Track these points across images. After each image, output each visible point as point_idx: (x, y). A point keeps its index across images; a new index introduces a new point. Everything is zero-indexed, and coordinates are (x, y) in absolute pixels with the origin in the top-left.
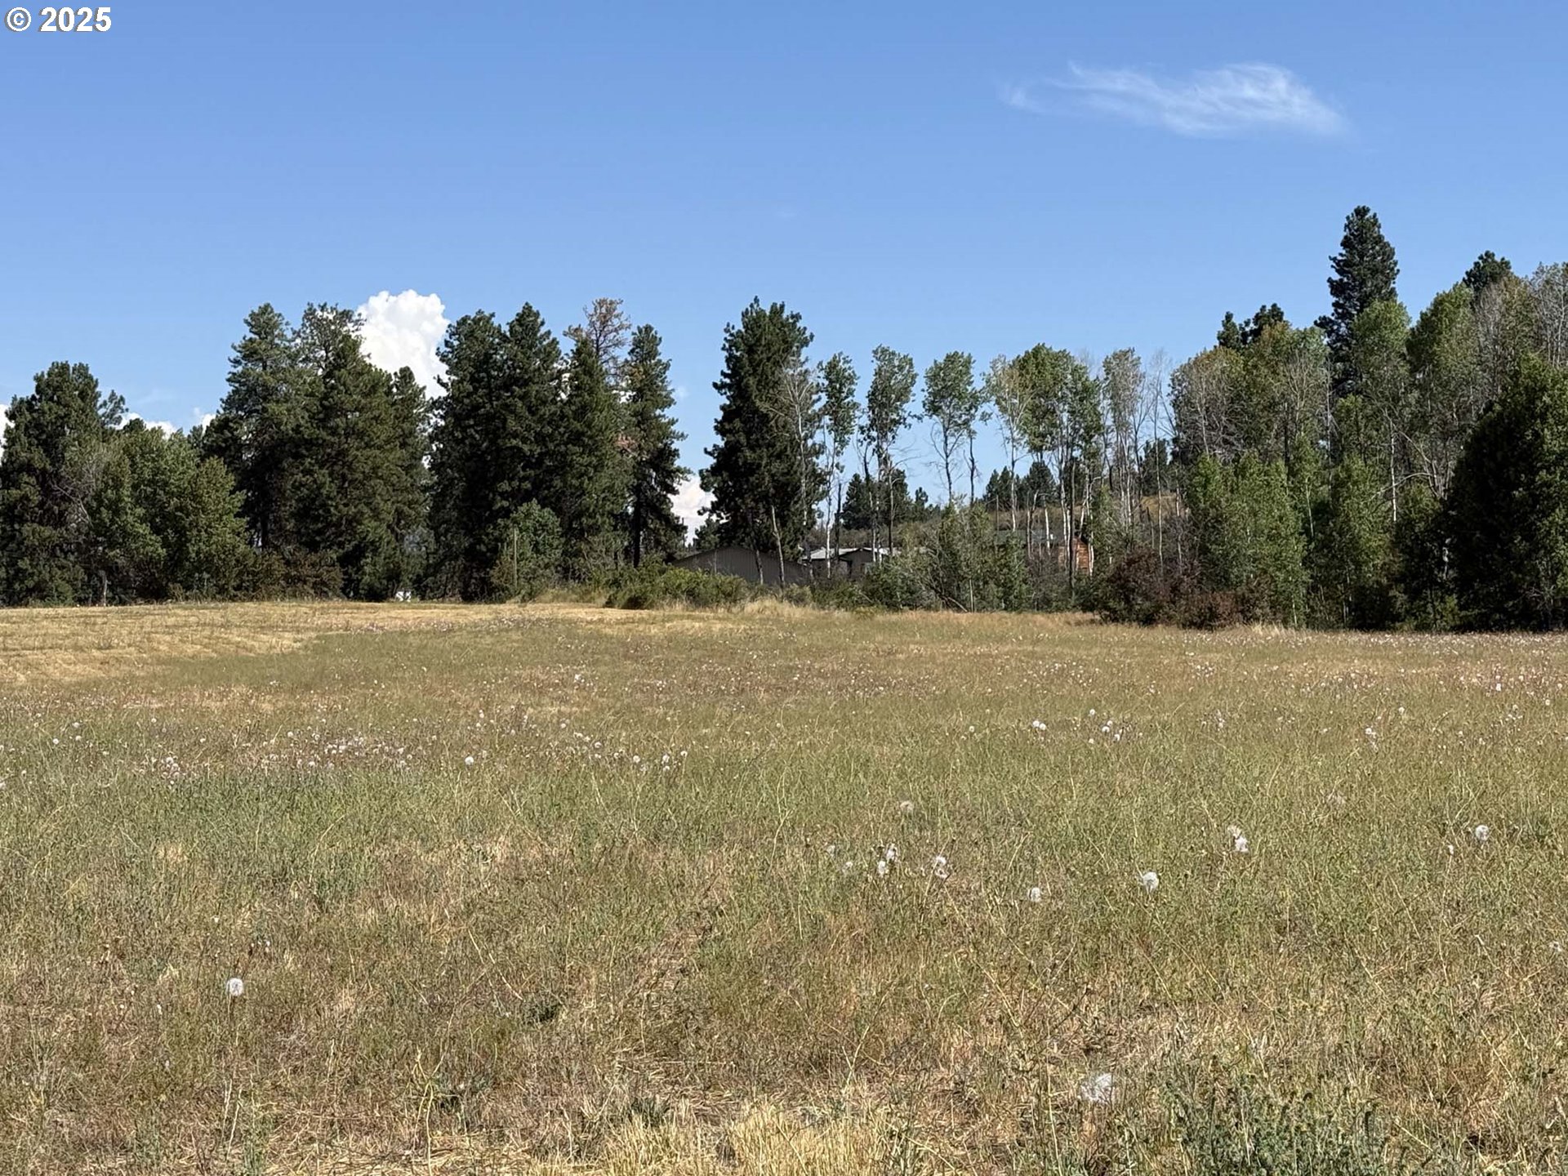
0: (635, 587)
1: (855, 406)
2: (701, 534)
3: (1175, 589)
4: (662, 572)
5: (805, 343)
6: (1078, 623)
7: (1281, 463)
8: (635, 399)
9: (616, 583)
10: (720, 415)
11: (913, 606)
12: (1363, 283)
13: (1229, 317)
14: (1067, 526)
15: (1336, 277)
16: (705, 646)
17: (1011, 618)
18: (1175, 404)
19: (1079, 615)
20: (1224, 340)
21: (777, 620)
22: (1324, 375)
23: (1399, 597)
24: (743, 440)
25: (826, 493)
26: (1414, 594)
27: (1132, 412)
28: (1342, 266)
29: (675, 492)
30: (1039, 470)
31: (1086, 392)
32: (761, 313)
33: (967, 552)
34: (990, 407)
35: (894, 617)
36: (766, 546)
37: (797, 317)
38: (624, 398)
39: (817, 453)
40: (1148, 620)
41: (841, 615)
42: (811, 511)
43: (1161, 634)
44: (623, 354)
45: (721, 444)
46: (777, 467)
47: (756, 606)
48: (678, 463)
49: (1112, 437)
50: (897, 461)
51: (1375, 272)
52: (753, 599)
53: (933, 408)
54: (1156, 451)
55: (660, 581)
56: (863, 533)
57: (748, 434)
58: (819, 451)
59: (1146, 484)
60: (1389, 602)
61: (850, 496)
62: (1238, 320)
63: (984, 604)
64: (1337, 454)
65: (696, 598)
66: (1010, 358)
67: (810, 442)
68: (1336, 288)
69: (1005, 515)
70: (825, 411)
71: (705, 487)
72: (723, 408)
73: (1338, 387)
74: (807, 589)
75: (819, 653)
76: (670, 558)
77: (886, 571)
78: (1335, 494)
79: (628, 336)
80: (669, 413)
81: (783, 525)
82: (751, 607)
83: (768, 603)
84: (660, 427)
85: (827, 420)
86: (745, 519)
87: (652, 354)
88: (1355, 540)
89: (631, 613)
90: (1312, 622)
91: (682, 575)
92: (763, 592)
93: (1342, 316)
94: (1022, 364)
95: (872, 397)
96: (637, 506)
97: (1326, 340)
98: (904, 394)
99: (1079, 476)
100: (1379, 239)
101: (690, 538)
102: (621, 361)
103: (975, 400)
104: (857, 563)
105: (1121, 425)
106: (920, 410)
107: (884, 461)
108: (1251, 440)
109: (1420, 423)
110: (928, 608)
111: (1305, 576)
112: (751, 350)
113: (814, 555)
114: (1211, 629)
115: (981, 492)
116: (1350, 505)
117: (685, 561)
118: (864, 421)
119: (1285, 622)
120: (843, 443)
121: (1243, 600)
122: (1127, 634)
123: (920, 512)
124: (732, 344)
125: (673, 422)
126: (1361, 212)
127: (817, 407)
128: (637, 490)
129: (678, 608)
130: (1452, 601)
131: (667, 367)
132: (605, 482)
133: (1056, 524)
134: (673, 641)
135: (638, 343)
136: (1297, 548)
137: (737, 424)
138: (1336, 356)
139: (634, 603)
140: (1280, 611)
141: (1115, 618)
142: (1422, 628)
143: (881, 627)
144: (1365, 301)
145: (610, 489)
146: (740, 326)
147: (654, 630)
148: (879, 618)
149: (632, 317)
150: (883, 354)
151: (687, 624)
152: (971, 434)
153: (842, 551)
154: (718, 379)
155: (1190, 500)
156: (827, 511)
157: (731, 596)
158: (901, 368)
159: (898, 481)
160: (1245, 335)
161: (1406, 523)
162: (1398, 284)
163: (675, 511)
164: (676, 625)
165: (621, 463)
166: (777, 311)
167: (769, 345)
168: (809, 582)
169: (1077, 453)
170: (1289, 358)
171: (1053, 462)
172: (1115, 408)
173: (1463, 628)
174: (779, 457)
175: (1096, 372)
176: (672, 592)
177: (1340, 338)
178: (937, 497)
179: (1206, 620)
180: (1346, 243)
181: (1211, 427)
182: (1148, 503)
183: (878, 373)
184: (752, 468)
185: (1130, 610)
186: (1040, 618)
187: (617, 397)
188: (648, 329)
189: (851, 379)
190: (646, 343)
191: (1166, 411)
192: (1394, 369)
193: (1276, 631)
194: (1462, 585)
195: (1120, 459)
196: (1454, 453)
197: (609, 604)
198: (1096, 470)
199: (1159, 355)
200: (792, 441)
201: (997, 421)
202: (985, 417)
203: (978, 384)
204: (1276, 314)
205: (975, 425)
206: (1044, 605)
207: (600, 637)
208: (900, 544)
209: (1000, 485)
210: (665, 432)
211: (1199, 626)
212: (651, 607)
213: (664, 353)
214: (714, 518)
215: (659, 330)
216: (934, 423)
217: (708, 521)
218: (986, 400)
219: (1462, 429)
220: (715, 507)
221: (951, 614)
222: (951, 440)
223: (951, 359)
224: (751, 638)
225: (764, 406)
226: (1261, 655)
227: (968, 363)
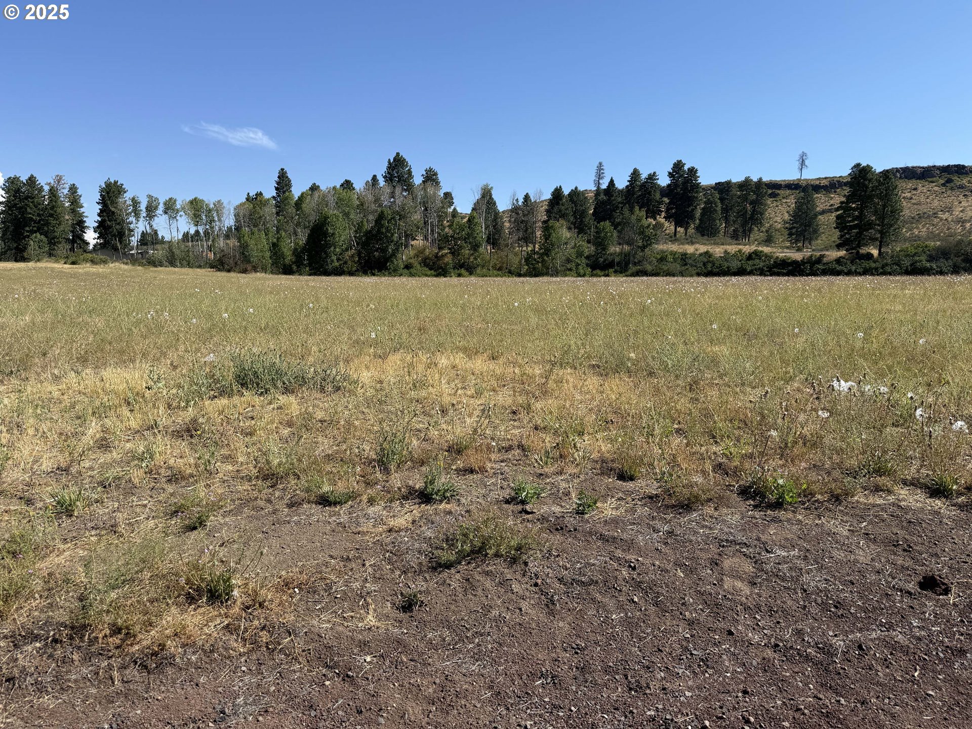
0: (74, 259)
1: (141, 210)
2: (95, 246)
3: (236, 263)
4: (82, 255)
5: (125, 192)
6: (209, 271)
7: (263, 232)
8: (71, 206)
9: (67, 257)
10: (99, 211)
11: (161, 266)
12: (283, 188)
13: (248, 194)
14: (205, 246)
15: (277, 186)
16: (98, 275)
17: (190, 271)
18: (235, 216)
19: (209, 269)
20: (247, 199)
21: (120, 269)
22: (274, 210)
23: (295, 268)
24: (107, 219)
25: (133, 235)
26: (298, 267)
27: (222, 217)
28: (278, 183)
29: (85, 233)
30: (197, 232)
31: (210, 211)
32: (111, 183)
33: (177, 252)
34: (182, 213)
35: (156, 269)
36: (116, 249)
37: (122, 185)
38: (67, 204)
39: (131, 224)
40: (229, 271)
41: (140, 268)
42: (129, 240)
43: (232, 274)
44: (66, 191)
45: (100, 220)
46: (118, 227)
47: (113, 265)
48: (86, 225)
49: (217, 223)
50: (155, 227)
51: (286, 185)
52: (112, 263)
53: (166, 213)
54: (230, 229)
55: (82, 257)
56: (145, 247)
57: (108, 217)
58: (131, 223)
59: (227, 237)
60: (291, 268)
61: (141, 236)
62: (251, 195)
63: (182, 266)
64: (278, 232)
65: (93, 262)
66: (188, 200)
67: (128, 220)
68: (277, 189)
69: (187, 244)
70: (132, 212)
71: (95, 232)
72: (100, 209)
73: (278, 214)
74: (129, 261)
75: (133, 277)
76: (85, 251)
77: (153, 256)
78: (278, 241)
79: (67, 186)
80: (82, 210)
81: (121, 243)
82: (111, 265)
83: (117, 264)
84: (79, 214)
85: (133, 214)
86: (108, 241)
87: (75, 192)
88: (283, 252)
89: (73, 266)
90: (272, 273)
91: (90, 255)
92: (115, 261)
93: (278, 196)
94: (191, 202)
95: (147, 208)
96: (73, 236)
97: (274, 202)
98: (156, 208)
99: (208, 233)
100: (287, 177)
101: (91, 247)
102: (65, 193)
103: (178, 211)
104: (144, 255)
105: (220, 220)
106: (161, 213)
107: (151, 226)
108: (255, 226)
109: (298, 224)
110: (166, 267)
111: (270, 261)
112: (108, 193)
113: (131, 252)
114: (245, 273)
115: (180, 237)
116: (282, 244)
117: (90, 252)
118: (145, 215)
119: (265, 272)
120: (138, 221)
121: (254, 267)
122: (224, 274)
123: (162, 242)
124: (102, 191)
125: (83, 213)
126: (282, 169)
127: (130, 210)
128: (72, 232)
129: (88, 265)
130: (307, 269)
131: (81, 196)
132: (62, 229)
133: (202, 246)
134: (87, 274)
135: (70, 189)
136: (268, 254)
137: (105, 214)
138: (277, 206)
139: (73, 263)
140: (264, 270)
141: (219, 270)
142: (300, 274)
143: (152, 271)
144: (284, 192)
145: (64, 231)
146: (104, 186)
147: (80, 271)
148: (151, 269)
149: (68, 181)
150: (150, 196)
151: (91, 269)
152: (177, 220)
153: (139, 251)
154: (98, 201)
155: (239, 241)
156: (134, 240)
157: (105, 262)
158: (155, 201)
159: (156, 232)
160: (253, 199)
161: (295, 249)
162: (292, 189)
163: (85, 238)
164: (87, 270)
165: (67, 223)
166: (116, 182)
167: (114, 192)
168: (129, 259)
169: (208, 227)
170: (265, 205)
171: (201, 229)
172: (218, 215)
173: (310, 275)
174: (118, 224)
175: (212, 206)
176: (86, 261)
177: (278, 202)
178: (167, 238)
179: (245, 271)
180: (279, 177)
181: (244, 222)
182: (228, 241)
183: (148, 202)
184: (110, 227)
185: (224, 268)
186: (198, 270)
187: (64, 204)
188: (74, 185)
189: (139, 203)
190: (73, 189)
191: (232, 217)
192: (292, 210)
193: (263, 274)
194: (310, 265)
195: (220, 230)
196: (308, 231)
197: (65, 263)
198: (213, 232)
199: (229, 202)
200: (122, 220)
201: (184, 217)
202: (181, 216)
203: (178, 206)
204: (261, 194)
205: (178, 218)
206: (200, 267)
207: (62, 272)
208: (157, 250)
209: (186, 235)
210: (81, 215)
211: (243, 273)
212: (79, 264)
213: (79, 192)
214: (98, 241)
215: (77, 185)
216: (166, 217)
217: (97, 242)
218: (181, 211)
219: (309, 227)
220: (98, 238)
221: (173, 269)
222: (171, 222)
223: (171, 199)
224: (112, 273)
225: (113, 209)
226: (259, 279)
227: (175, 201)
